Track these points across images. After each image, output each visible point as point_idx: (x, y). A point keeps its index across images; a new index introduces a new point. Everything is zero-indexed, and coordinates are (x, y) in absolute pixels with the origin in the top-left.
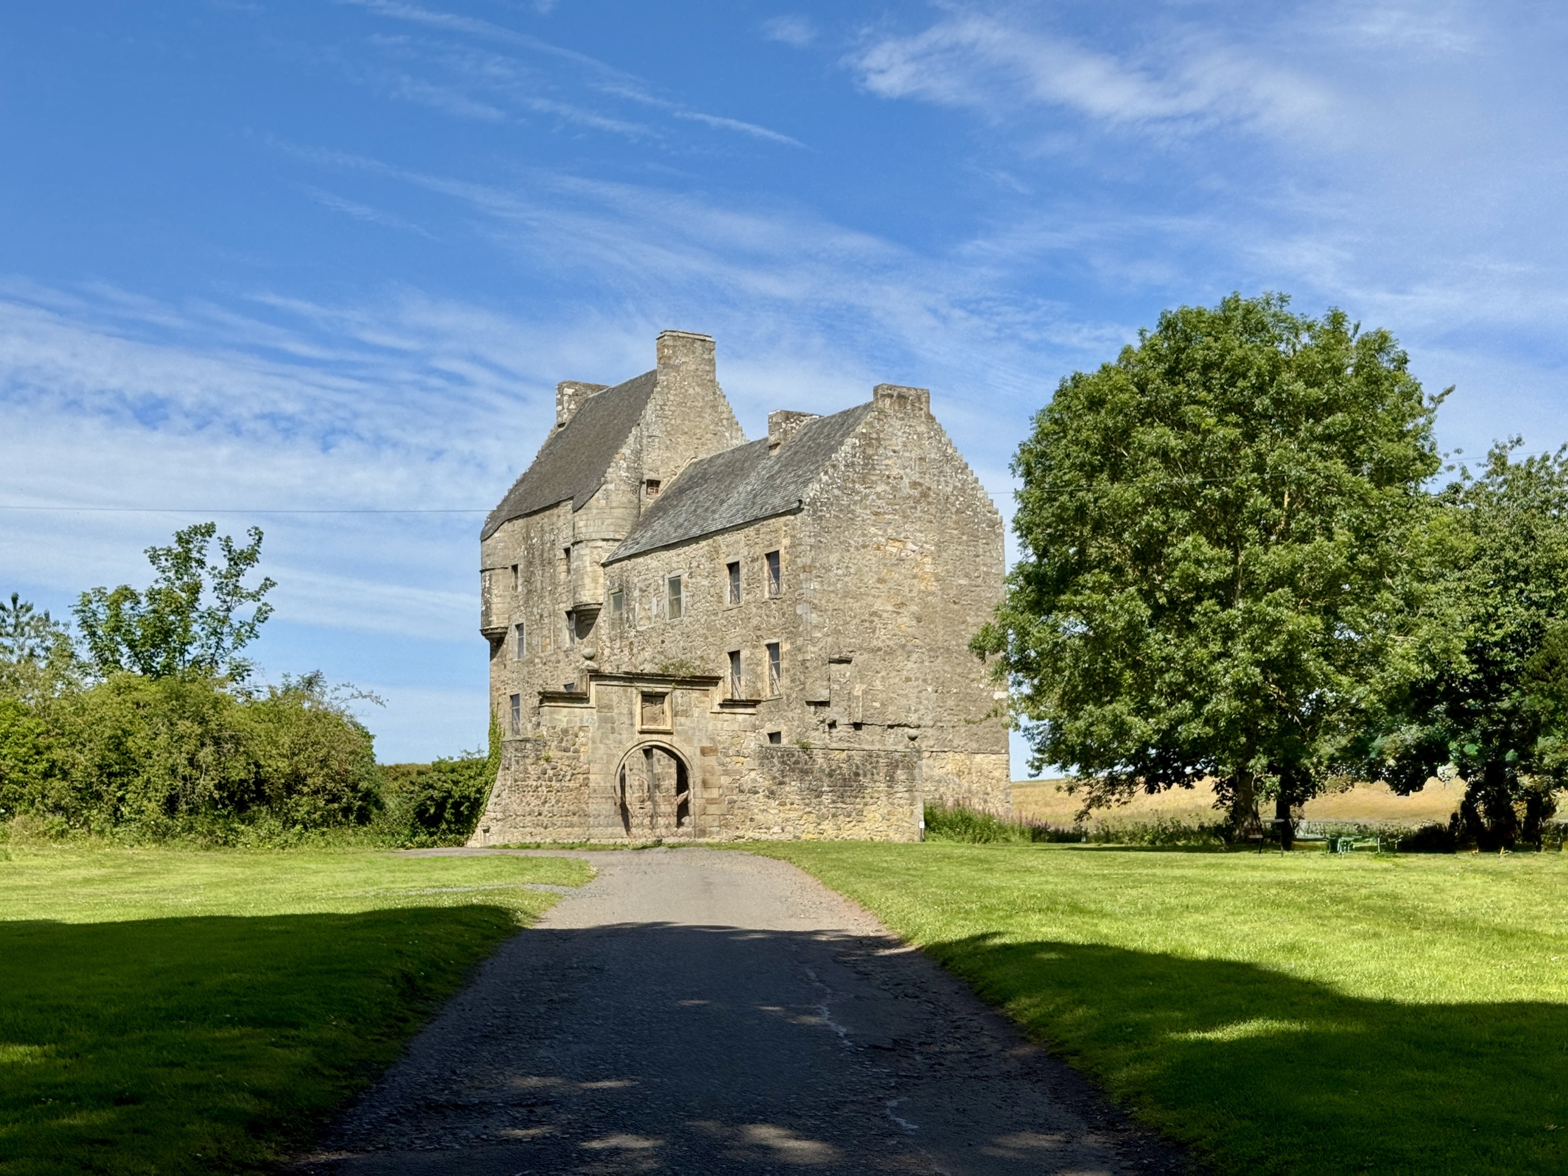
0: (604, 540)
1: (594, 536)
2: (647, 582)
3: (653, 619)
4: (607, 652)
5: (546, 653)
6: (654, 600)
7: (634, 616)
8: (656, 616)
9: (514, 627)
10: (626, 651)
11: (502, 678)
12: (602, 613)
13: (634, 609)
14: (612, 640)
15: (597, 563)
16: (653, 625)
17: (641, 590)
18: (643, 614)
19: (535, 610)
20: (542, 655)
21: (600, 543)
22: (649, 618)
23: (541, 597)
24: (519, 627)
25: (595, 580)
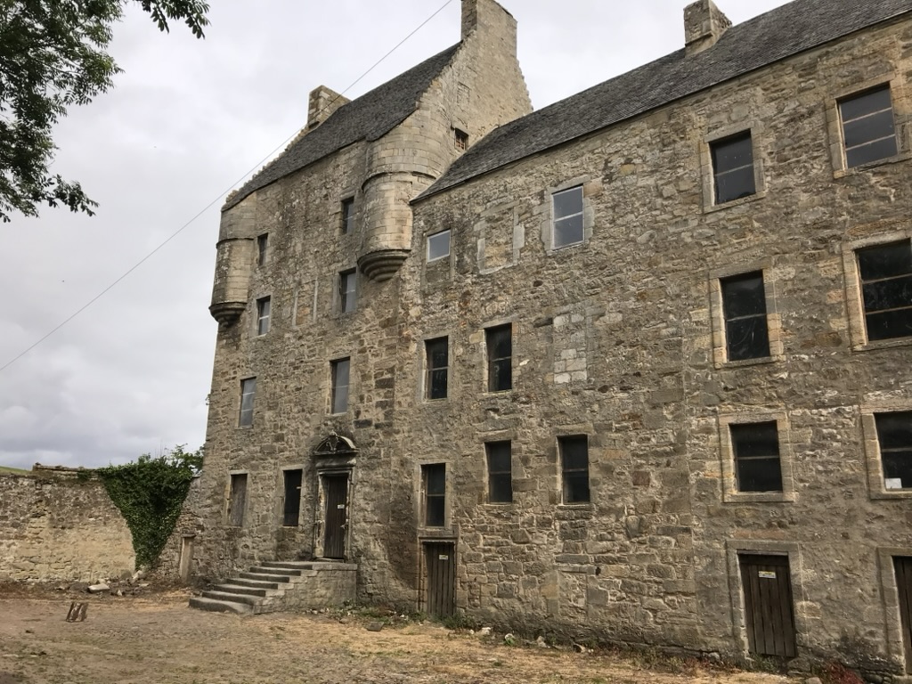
0: (415, 173)
1: (402, 169)
2: (503, 208)
3: (517, 255)
4: (414, 312)
5: (302, 326)
6: (520, 230)
7: (474, 258)
8: (522, 250)
9: (255, 301)
10: (455, 305)
11: (232, 361)
12: (408, 263)
13: (474, 248)
14: (425, 295)
15: (404, 200)
16: (516, 262)
17: (489, 220)
18: (493, 251)
19: (290, 279)
20: (296, 328)
21: (410, 178)
22: (508, 255)
23: (301, 262)
24: (263, 302)
25: (401, 221)
